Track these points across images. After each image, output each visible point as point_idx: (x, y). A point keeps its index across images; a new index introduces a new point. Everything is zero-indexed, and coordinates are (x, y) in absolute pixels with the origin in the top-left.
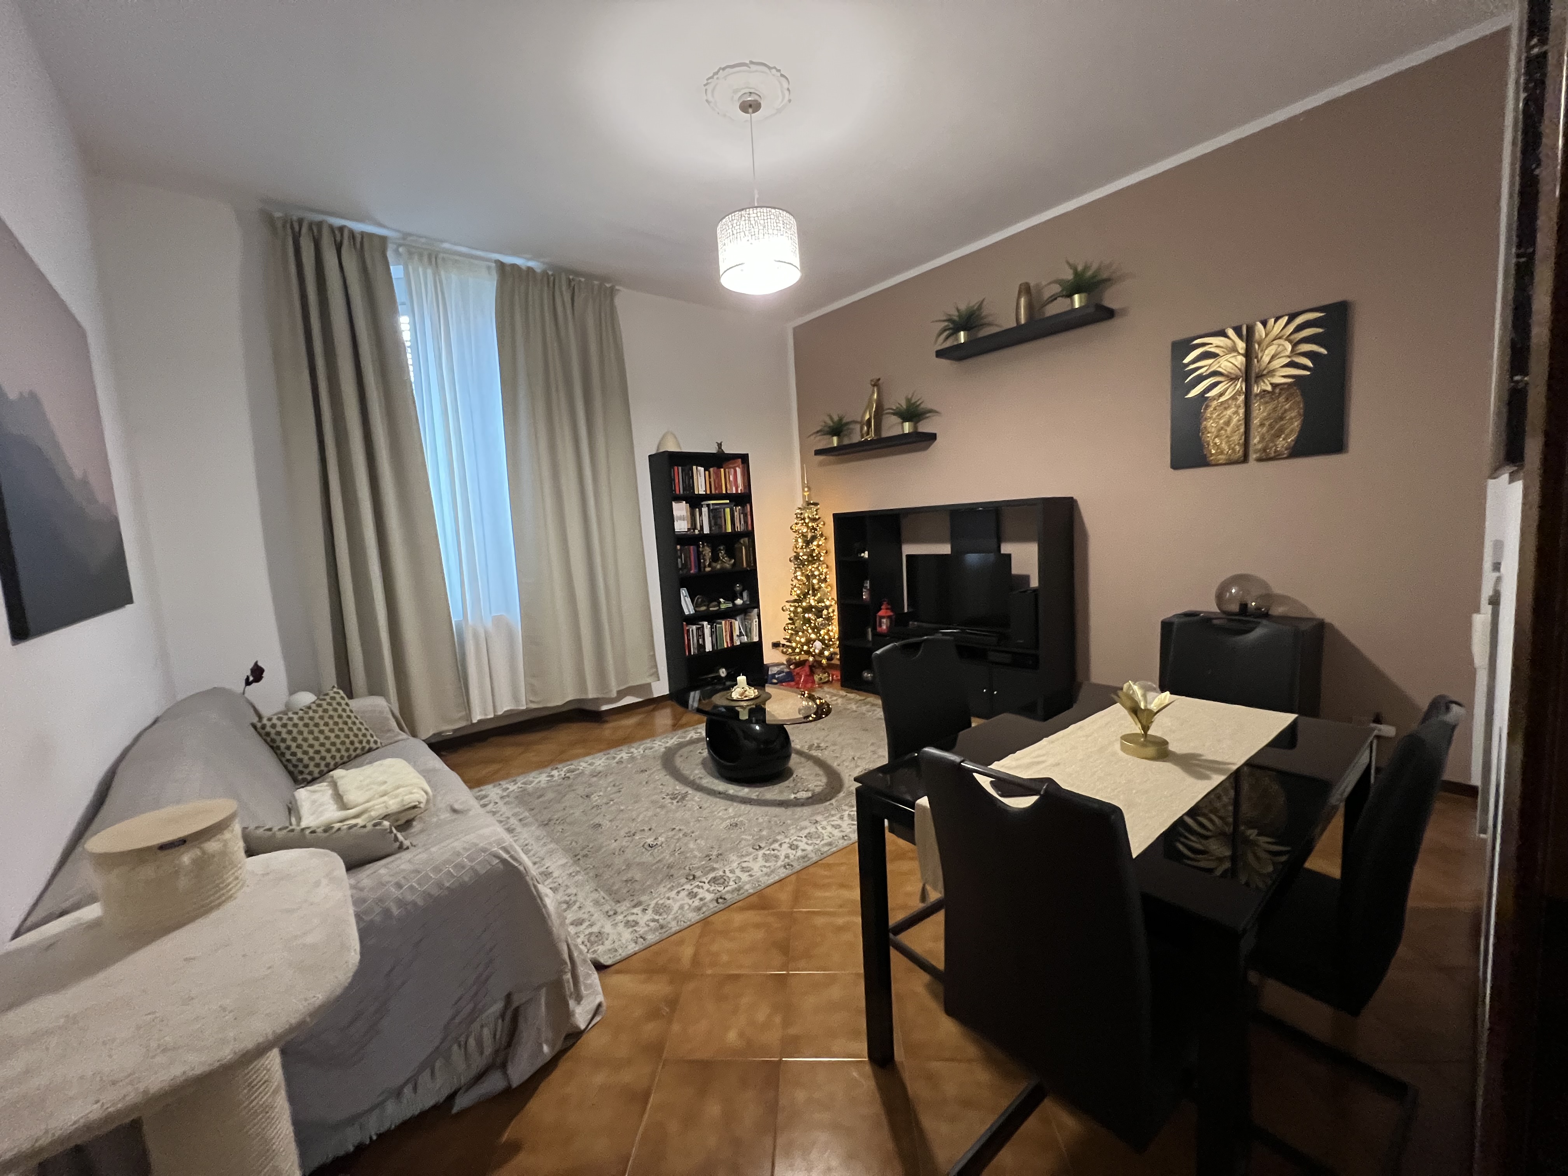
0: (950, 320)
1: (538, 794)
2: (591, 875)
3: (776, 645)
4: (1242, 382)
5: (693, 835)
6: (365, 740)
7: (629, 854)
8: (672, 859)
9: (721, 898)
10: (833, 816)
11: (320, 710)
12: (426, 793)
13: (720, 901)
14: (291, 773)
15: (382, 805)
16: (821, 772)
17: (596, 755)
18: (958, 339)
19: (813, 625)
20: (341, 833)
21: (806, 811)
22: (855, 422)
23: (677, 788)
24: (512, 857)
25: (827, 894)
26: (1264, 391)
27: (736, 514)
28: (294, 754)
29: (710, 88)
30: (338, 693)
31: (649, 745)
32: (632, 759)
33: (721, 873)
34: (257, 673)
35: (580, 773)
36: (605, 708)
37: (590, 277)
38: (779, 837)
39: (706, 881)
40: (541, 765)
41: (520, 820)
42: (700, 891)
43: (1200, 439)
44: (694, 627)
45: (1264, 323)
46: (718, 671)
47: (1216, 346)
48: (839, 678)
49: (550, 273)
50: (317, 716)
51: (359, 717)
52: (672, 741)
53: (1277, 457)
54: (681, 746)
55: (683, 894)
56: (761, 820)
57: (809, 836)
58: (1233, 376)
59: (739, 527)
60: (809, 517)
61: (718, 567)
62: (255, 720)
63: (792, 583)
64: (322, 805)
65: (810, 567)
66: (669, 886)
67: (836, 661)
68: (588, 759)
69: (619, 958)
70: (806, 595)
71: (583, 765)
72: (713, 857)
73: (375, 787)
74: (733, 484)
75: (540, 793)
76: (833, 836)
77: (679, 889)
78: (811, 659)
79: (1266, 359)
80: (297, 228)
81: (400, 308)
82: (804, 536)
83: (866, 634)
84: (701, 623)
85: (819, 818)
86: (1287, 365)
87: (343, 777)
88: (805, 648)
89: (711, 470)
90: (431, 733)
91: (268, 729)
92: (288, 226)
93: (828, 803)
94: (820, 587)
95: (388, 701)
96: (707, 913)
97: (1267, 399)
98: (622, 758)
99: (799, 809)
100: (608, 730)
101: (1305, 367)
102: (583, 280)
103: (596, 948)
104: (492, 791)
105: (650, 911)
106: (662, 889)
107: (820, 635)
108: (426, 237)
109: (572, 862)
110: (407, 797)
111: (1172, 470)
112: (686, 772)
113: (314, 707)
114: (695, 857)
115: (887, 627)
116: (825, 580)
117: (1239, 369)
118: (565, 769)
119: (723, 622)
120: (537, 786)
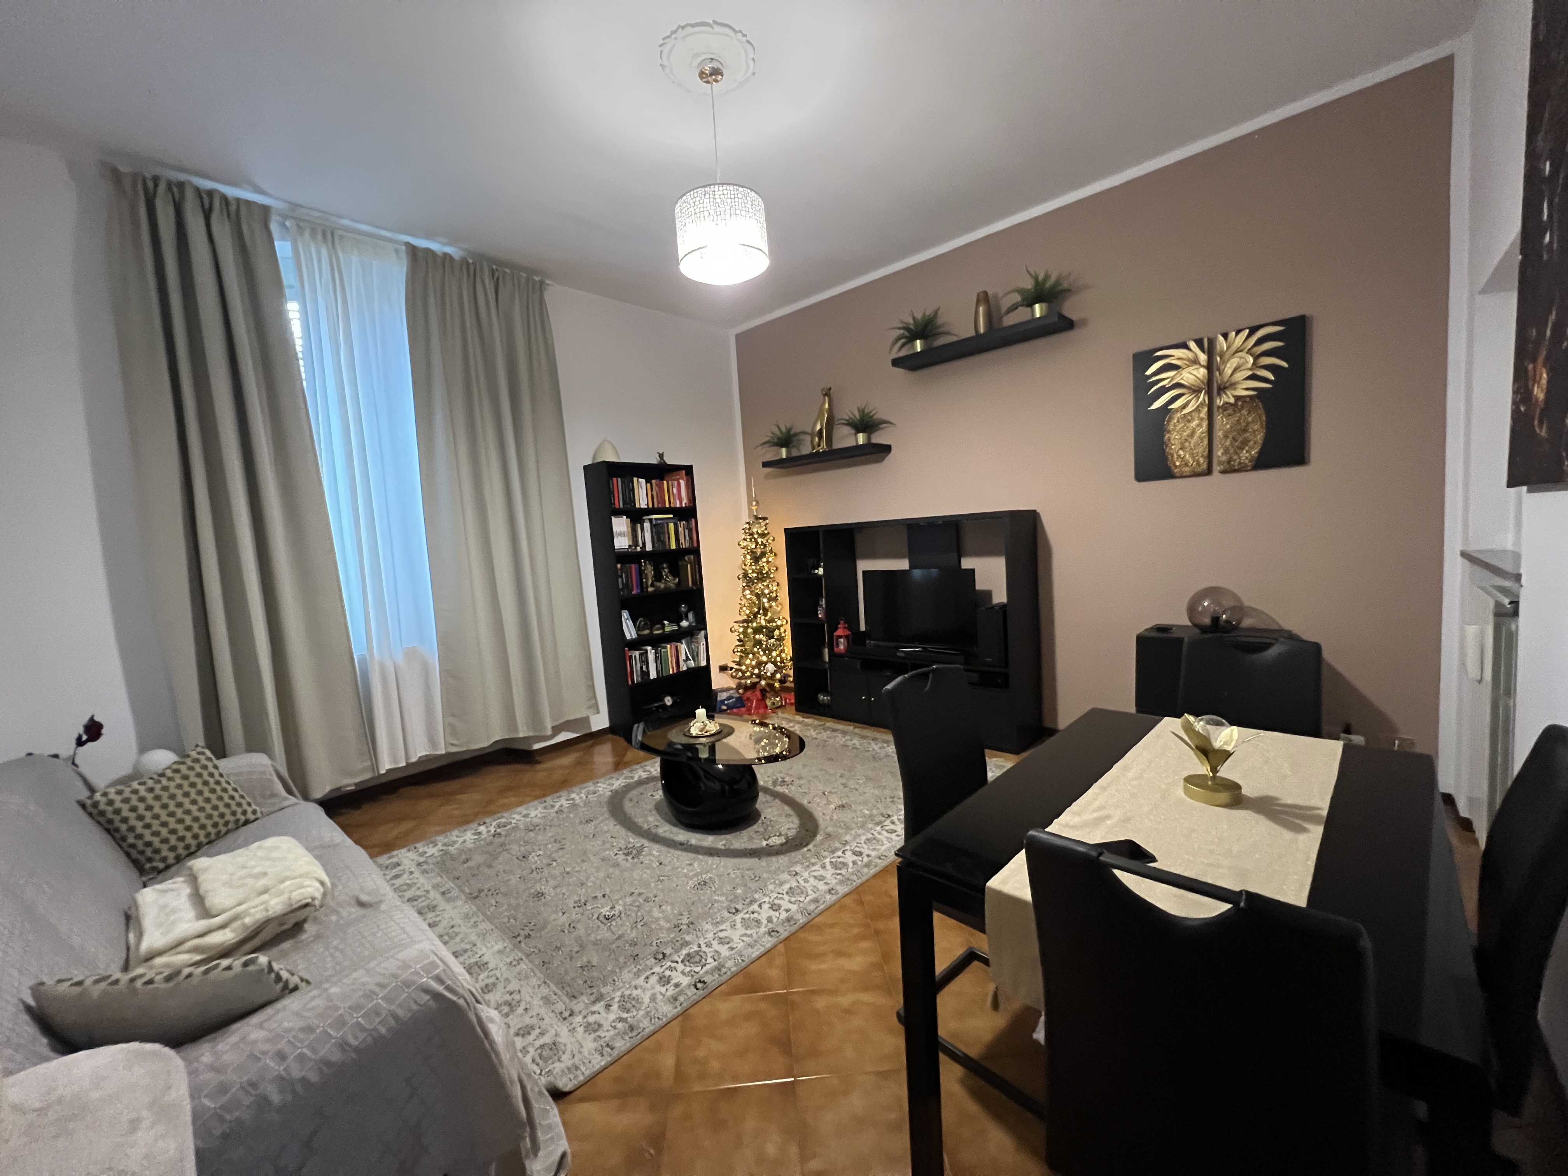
0: (907, 329)
1: (464, 857)
2: (537, 962)
3: (723, 669)
4: (1205, 394)
5: (656, 899)
6: (239, 810)
7: (581, 931)
8: (634, 934)
9: (700, 981)
10: (813, 864)
11: (177, 776)
12: (322, 883)
13: (699, 985)
14: (136, 863)
15: (262, 907)
16: (791, 812)
17: (531, 804)
18: (914, 347)
19: (764, 646)
20: (194, 981)
21: (782, 860)
22: (804, 433)
23: (631, 840)
24: (448, 988)
25: (824, 966)
26: (1227, 403)
27: (681, 529)
28: (140, 837)
29: (666, 49)
30: (203, 753)
31: (591, 788)
32: (574, 806)
33: (696, 949)
34: (93, 730)
35: (513, 828)
36: (537, 746)
37: (516, 268)
38: (757, 896)
39: (679, 961)
40: (464, 821)
41: (443, 893)
42: (674, 974)
43: (1164, 451)
44: (637, 653)
45: (1225, 336)
46: (662, 700)
47: (1179, 359)
48: (793, 701)
49: (471, 261)
50: (172, 784)
51: (231, 782)
52: (618, 782)
53: (1241, 469)
54: (628, 788)
55: (654, 979)
56: (732, 876)
57: (791, 892)
58: (1196, 388)
59: (684, 544)
60: (757, 533)
61: (662, 586)
62: (84, 794)
63: (740, 602)
64: (174, 911)
65: (760, 585)
66: (635, 970)
67: (790, 684)
68: (522, 809)
69: (581, 1078)
70: (755, 615)
71: (516, 817)
72: (684, 927)
73: (250, 881)
74: (677, 496)
75: (466, 856)
76: (818, 890)
77: (648, 973)
78: (763, 683)
79: (1228, 371)
80: (150, 185)
81: (287, 292)
82: (753, 552)
83: (821, 654)
84: (644, 648)
85: (798, 868)
86: (1250, 378)
87: (206, 869)
88: (756, 671)
89: (653, 481)
90: (328, 789)
91: (102, 807)
92: (140, 186)
93: (806, 849)
94: (771, 607)
95: (271, 757)
96: (684, 1005)
97: (1230, 411)
98: (561, 806)
99: (774, 859)
100: (541, 772)
101: (1265, 380)
102: (508, 271)
103: (551, 1067)
104: (406, 857)
105: (615, 1007)
106: (626, 975)
107: (772, 657)
108: (319, 211)
109: (511, 946)
110: (294, 894)
111: (1136, 482)
112: (639, 820)
113: (169, 773)
114: (661, 928)
115: (844, 647)
116: (775, 599)
117: (1202, 382)
118: (494, 824)
119: (669, 646)
120: (461, 847)
